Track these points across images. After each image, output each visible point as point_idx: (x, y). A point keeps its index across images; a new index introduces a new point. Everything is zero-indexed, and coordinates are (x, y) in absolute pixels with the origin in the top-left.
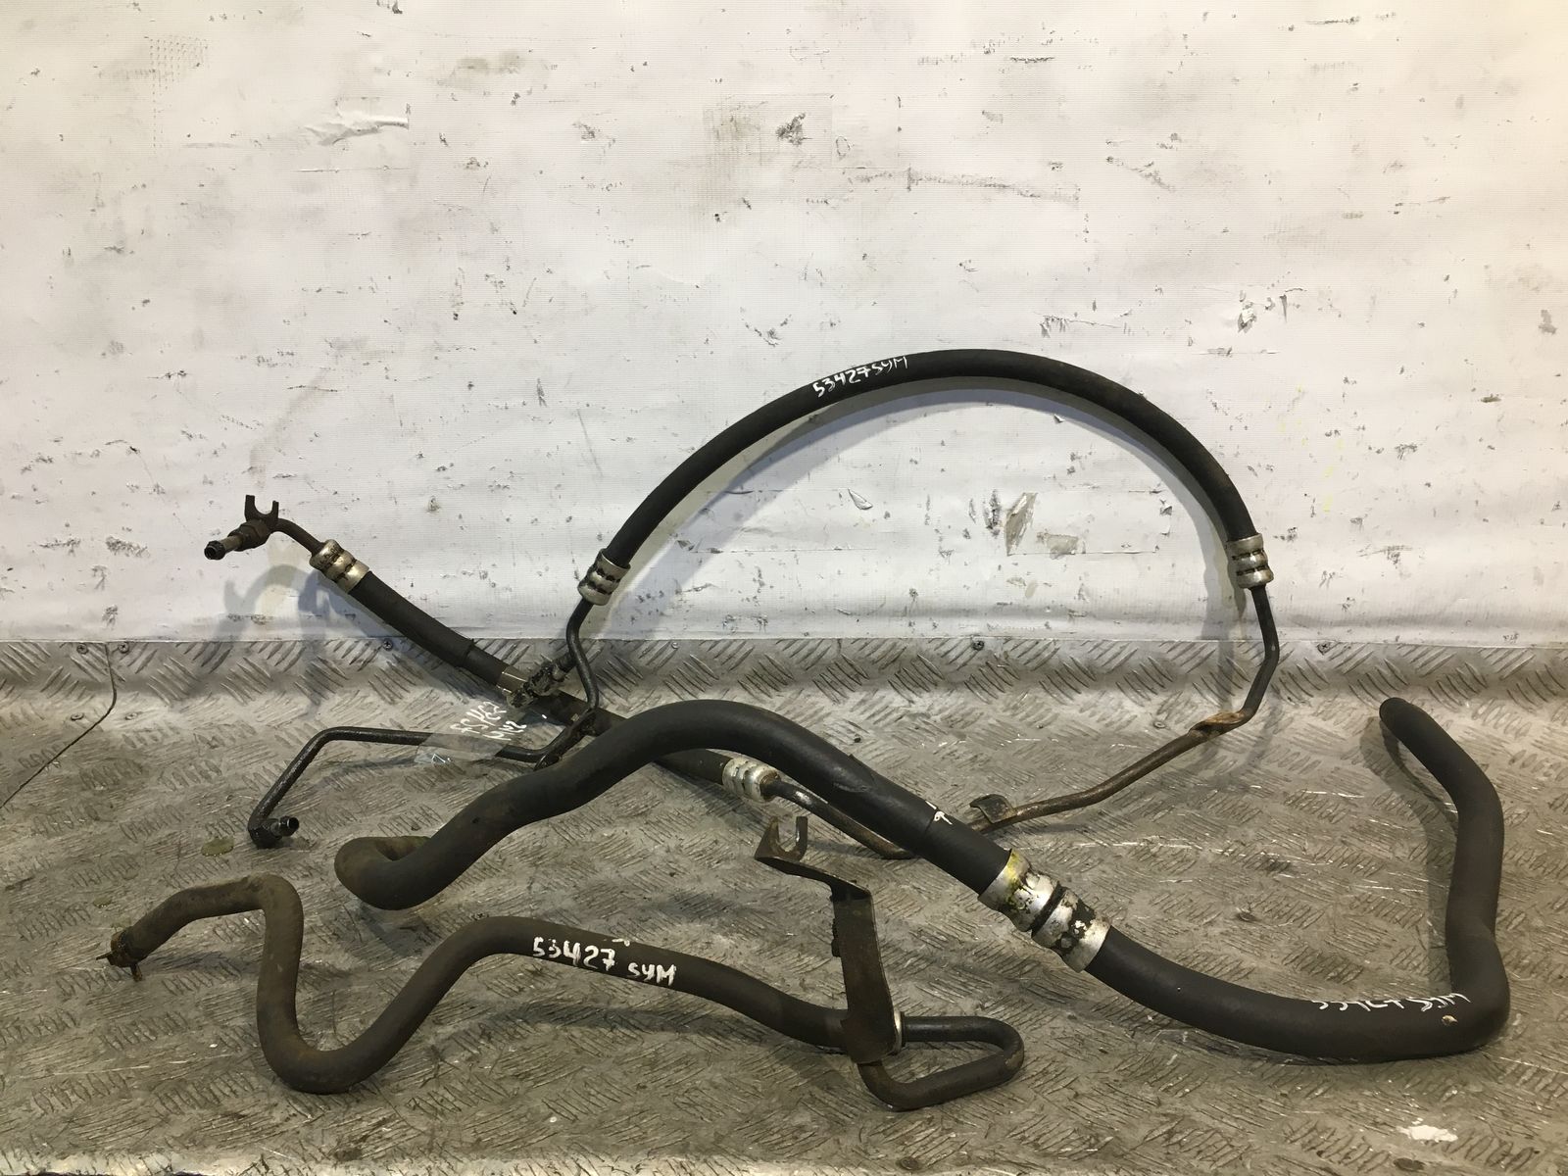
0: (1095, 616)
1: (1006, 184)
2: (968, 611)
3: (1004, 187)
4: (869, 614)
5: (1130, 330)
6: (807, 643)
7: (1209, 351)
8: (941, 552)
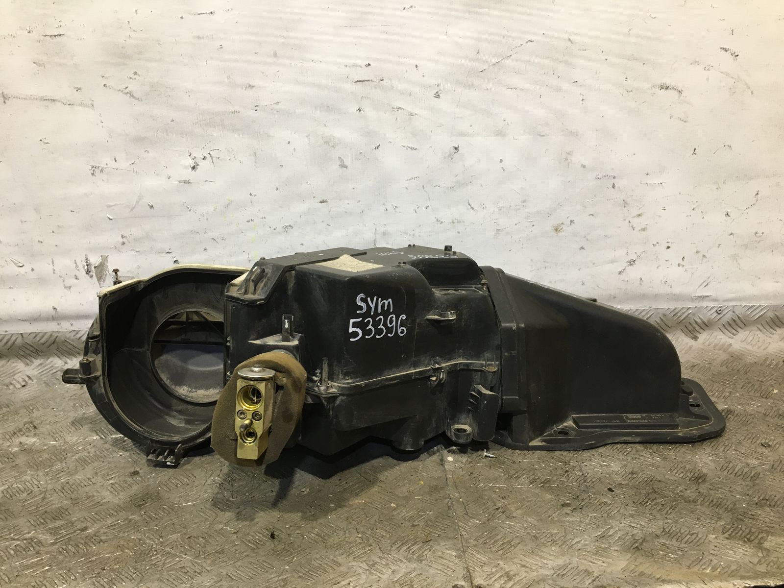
1: (55, 99)
2: (86, 316)
3: (54, 100)
4: (34, 320)
5: (136, 172)
6: (5, 336)
7: (179, 181)
8: (65, 287)
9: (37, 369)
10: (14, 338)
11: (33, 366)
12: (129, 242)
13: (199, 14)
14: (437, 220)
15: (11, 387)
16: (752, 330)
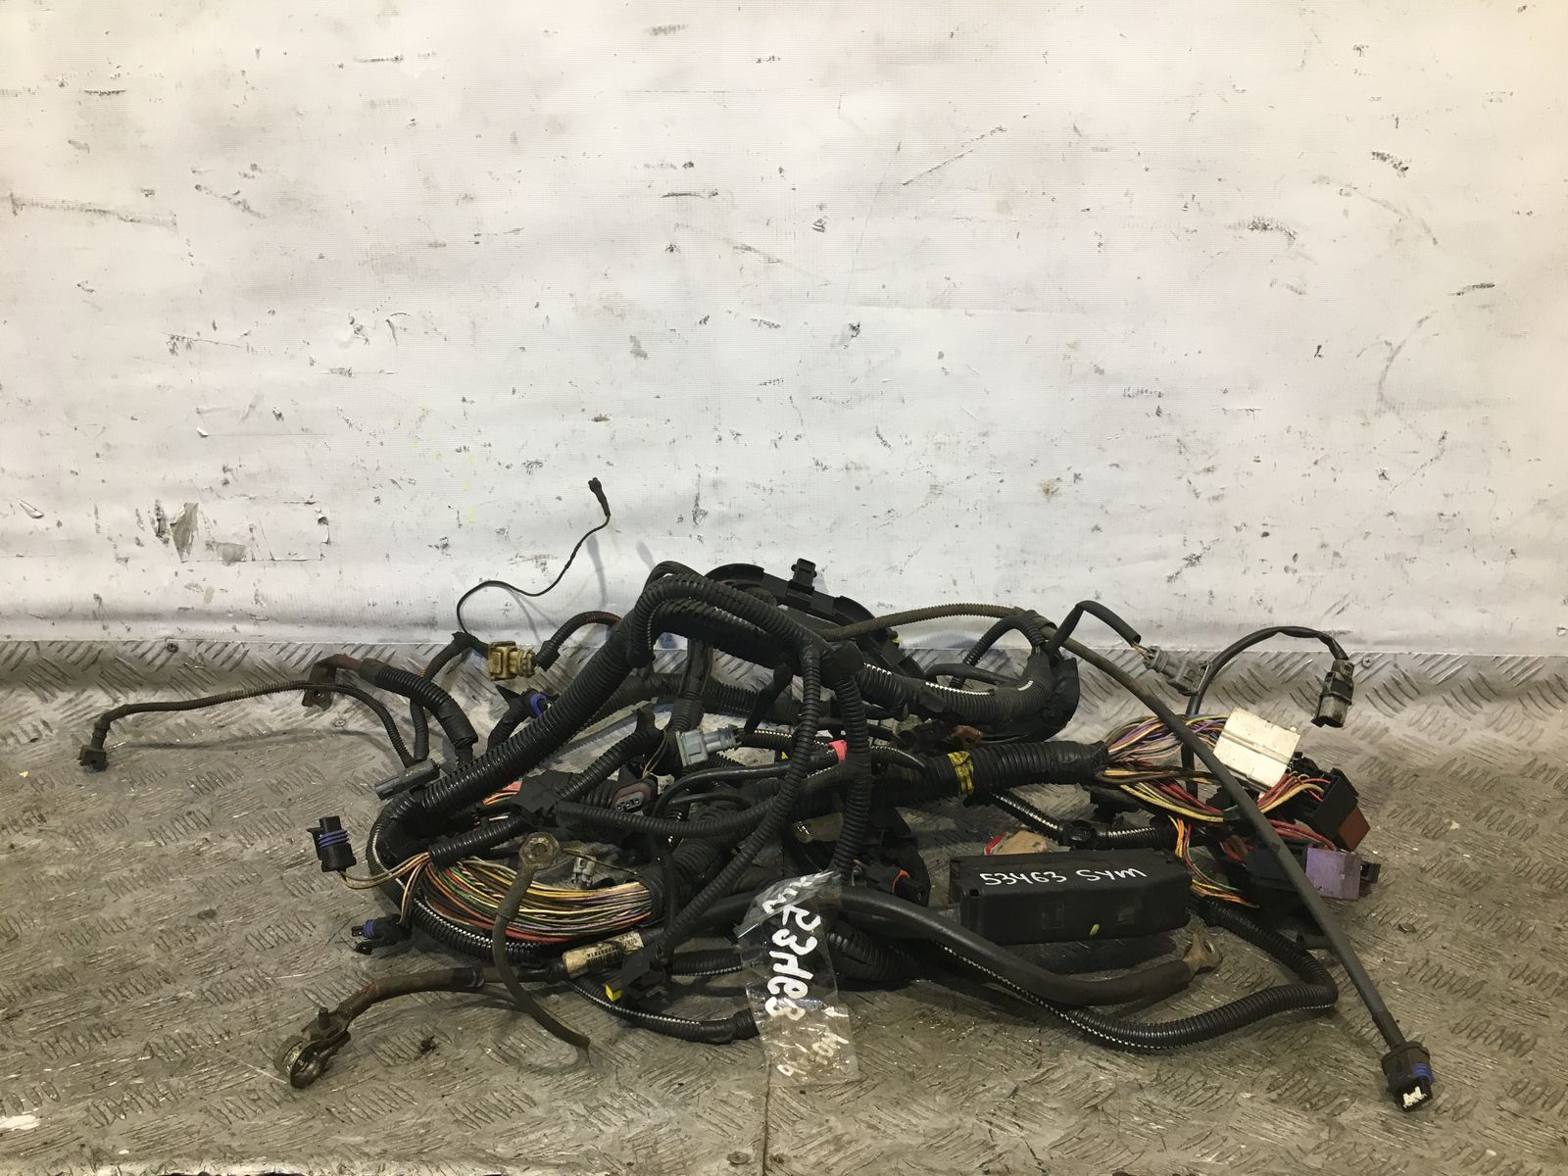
0: (276, 620)
1: (106, 209)
2: (155, 615)
3: (104, 212)
4: (61, 618)
5: (252, 350)
6: (6, 645)
7: (331, 370)
8: (118, 559)
9: (61, 711)
10: (22, 650)
11: (55, 704)
12: (237, 480)
13: (373, 60)
14: (817, 464)
15: (11, 741)
16: (1433, 703)
